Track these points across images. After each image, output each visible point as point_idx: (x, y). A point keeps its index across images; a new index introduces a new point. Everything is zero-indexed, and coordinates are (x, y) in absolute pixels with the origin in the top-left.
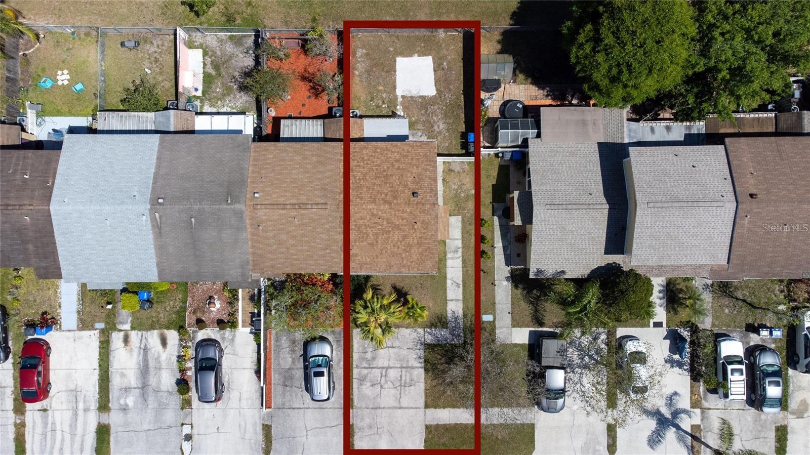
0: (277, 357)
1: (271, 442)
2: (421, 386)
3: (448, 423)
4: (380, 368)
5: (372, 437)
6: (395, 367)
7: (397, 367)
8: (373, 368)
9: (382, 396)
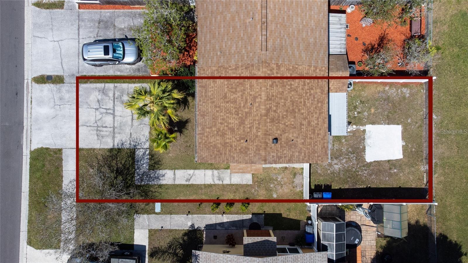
0: (125, 15)
1: (48, 8)
2: (97, 146)
3: (64, 169)
4: (114, 108)
5: (52, 100)
6: (114, 121)
7: (114, 123)
8: (114, 101)
9: (88, 109)
